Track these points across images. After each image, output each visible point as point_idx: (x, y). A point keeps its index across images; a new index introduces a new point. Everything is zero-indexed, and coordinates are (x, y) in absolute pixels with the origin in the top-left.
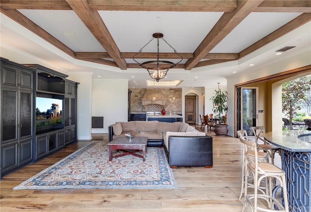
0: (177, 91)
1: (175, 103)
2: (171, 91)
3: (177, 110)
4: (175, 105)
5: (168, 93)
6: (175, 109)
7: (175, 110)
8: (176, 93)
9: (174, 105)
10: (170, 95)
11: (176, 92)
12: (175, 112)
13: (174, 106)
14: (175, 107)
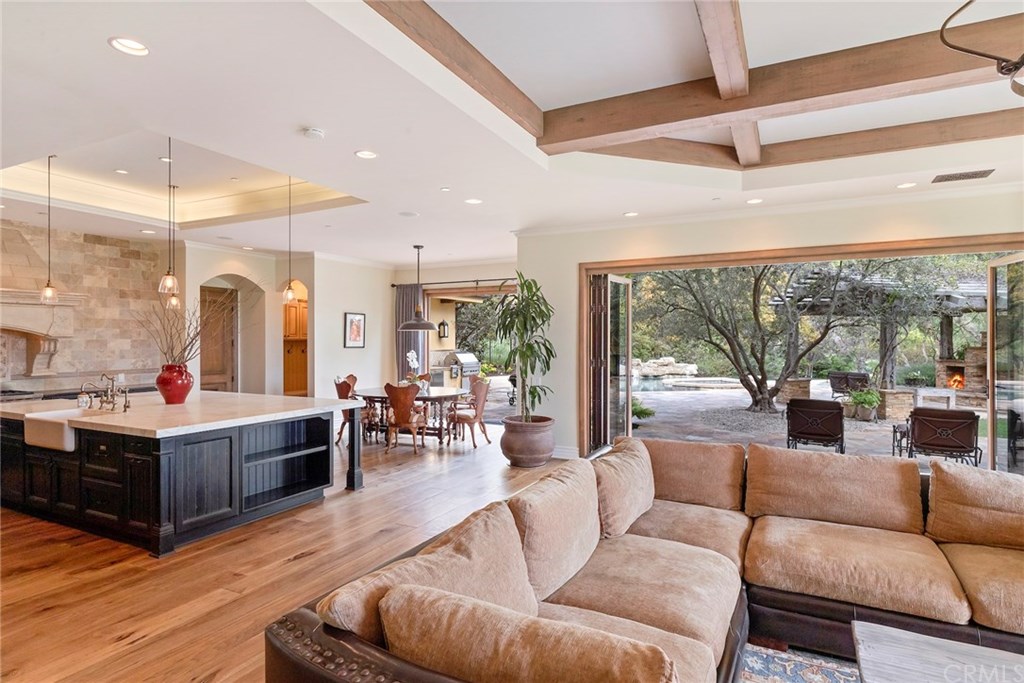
0: (137, 255)
1: (126, 322)
2: (101, 250)
3: (139, 365)
4: (124, 334)
5: (76, 257)
6: (123, 357)
7: (127, 364)
8: (128, 266)
9: (115, 336)
10: (90, 271)
11: (133, 262)
12: (121, 377)
13: (120, 341)
14: (126, 344)
